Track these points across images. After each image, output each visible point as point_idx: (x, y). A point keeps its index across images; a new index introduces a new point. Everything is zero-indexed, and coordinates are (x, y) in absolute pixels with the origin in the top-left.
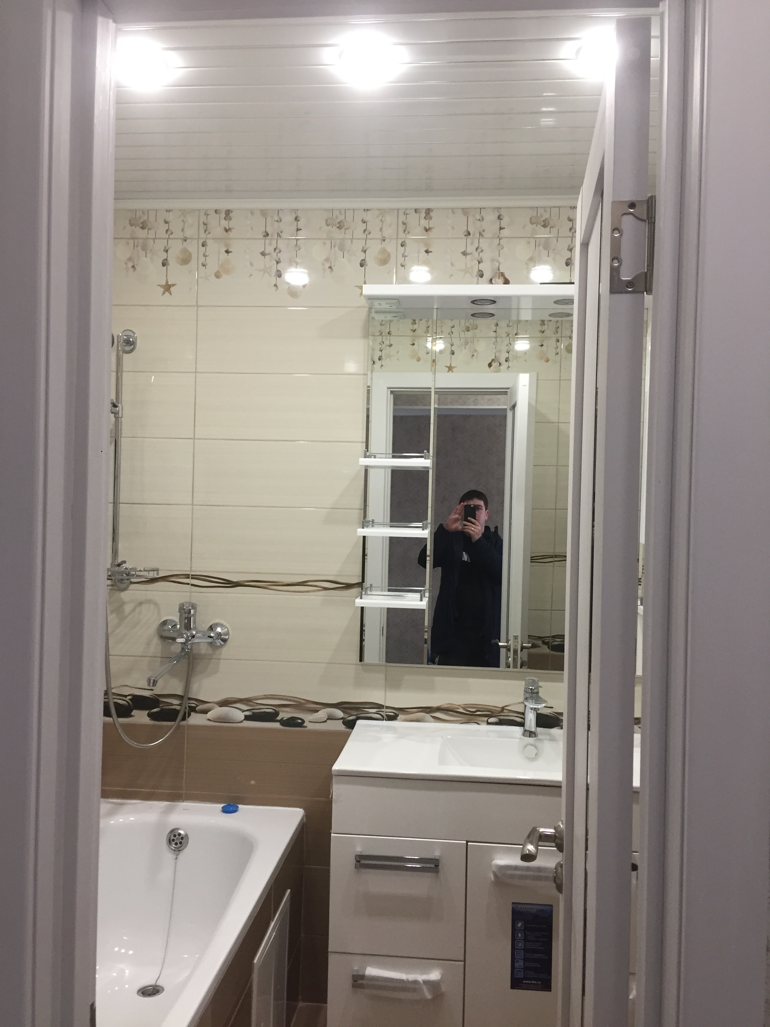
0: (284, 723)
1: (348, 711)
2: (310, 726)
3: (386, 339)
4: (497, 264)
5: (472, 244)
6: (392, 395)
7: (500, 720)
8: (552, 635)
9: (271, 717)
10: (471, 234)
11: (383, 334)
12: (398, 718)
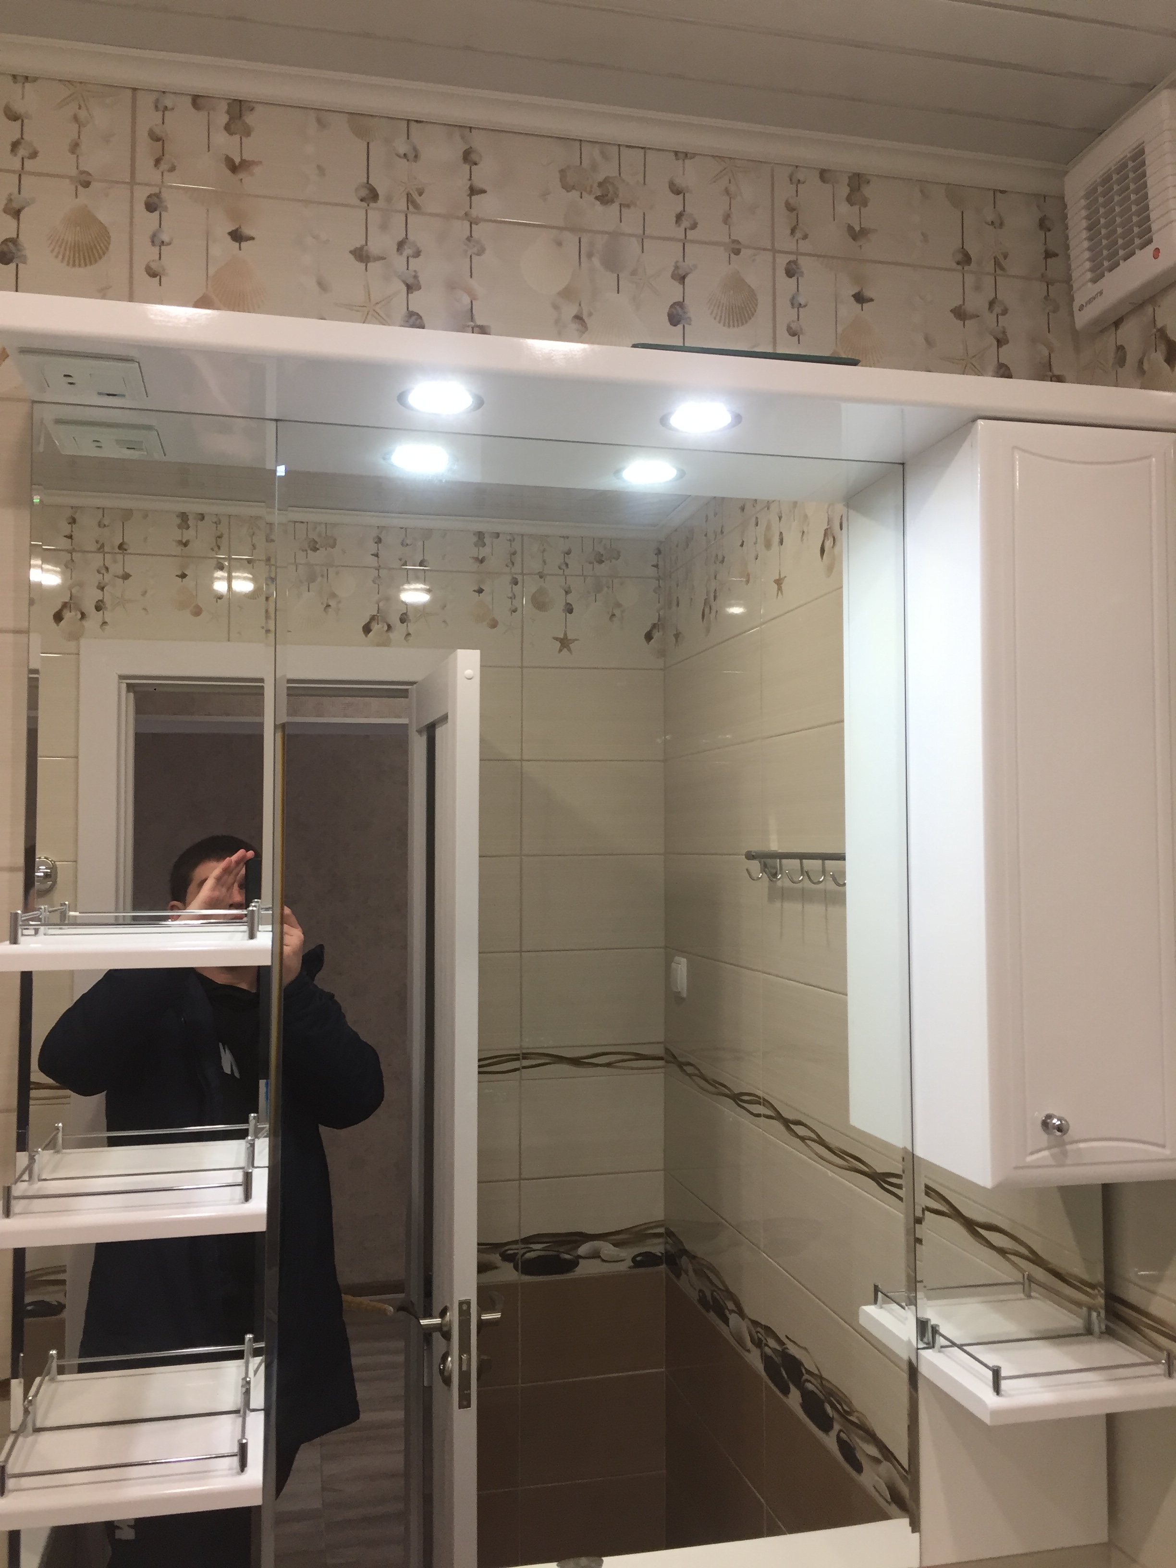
3: (115, 561)
4: (466, 300)
5: (384, 227)
6: (131, 695)
8: (523, 1237)
10: (380, 197)
11: (106, 549)
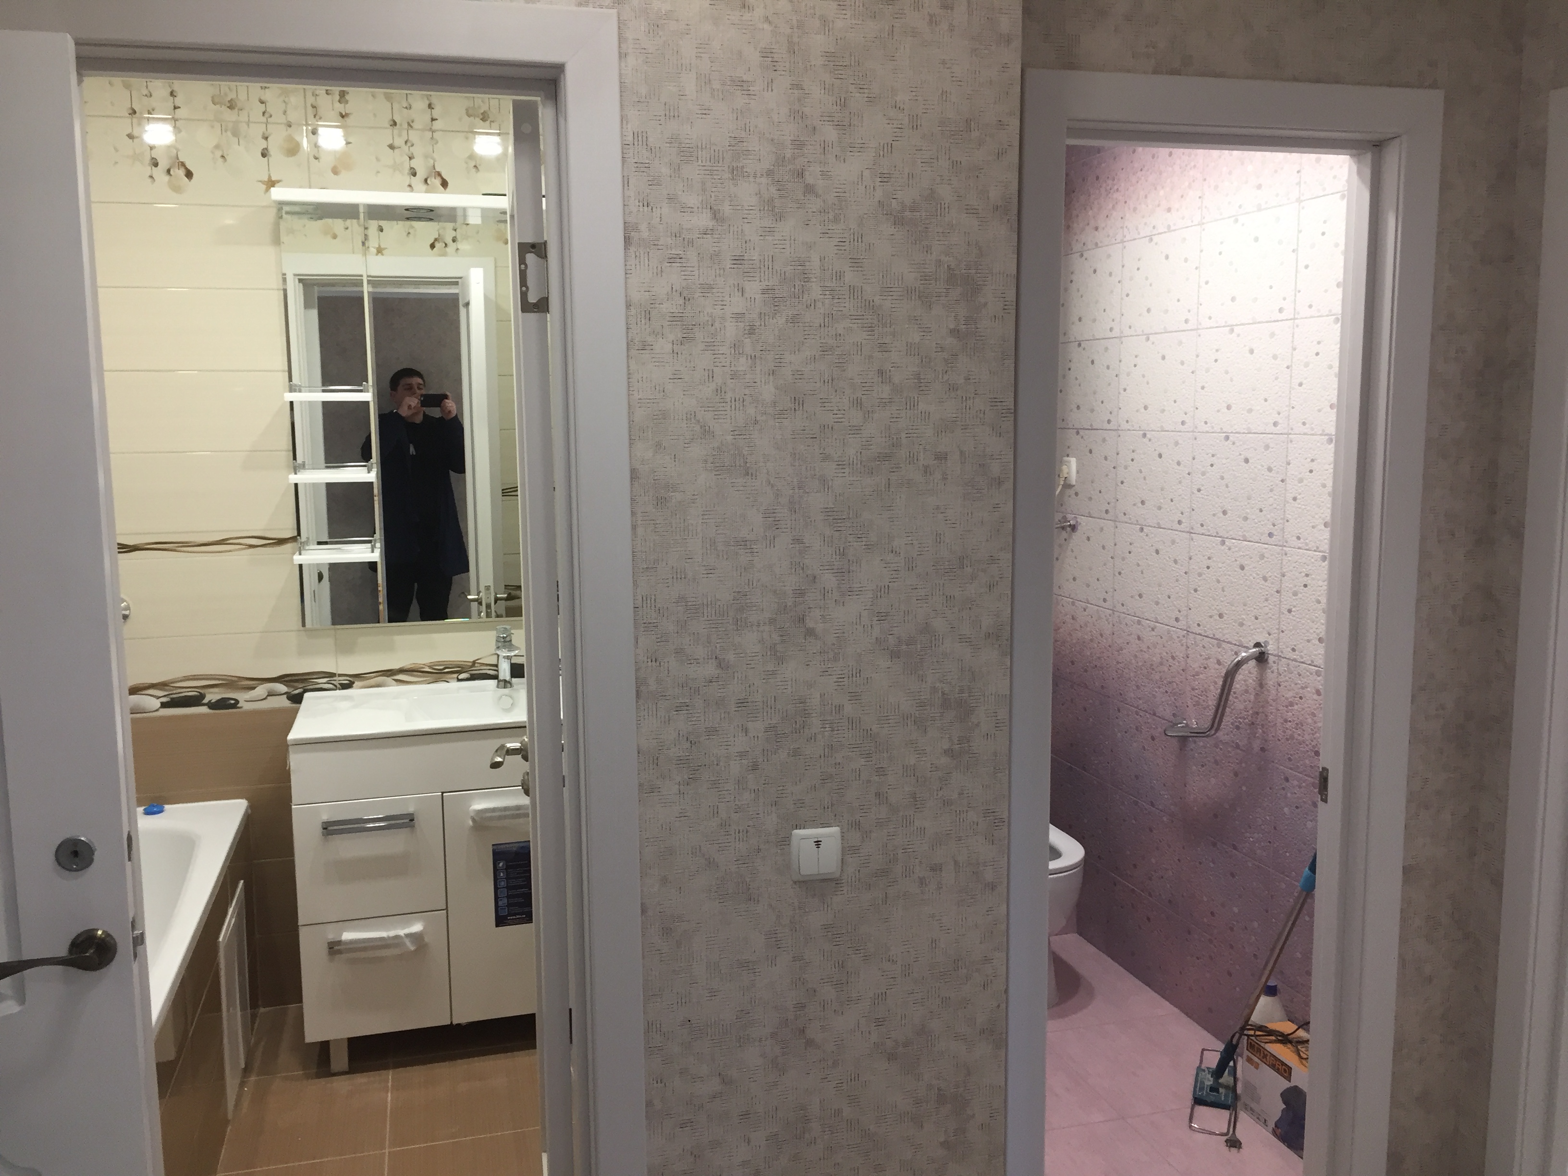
0: (212, 706)
1: (292, 684)
2: (246, 706)
4: (432, 162)
5: (400, 135)
7: (471, 675)
9: (195, 701)
10: (398, 124)
12: (354, 685)
